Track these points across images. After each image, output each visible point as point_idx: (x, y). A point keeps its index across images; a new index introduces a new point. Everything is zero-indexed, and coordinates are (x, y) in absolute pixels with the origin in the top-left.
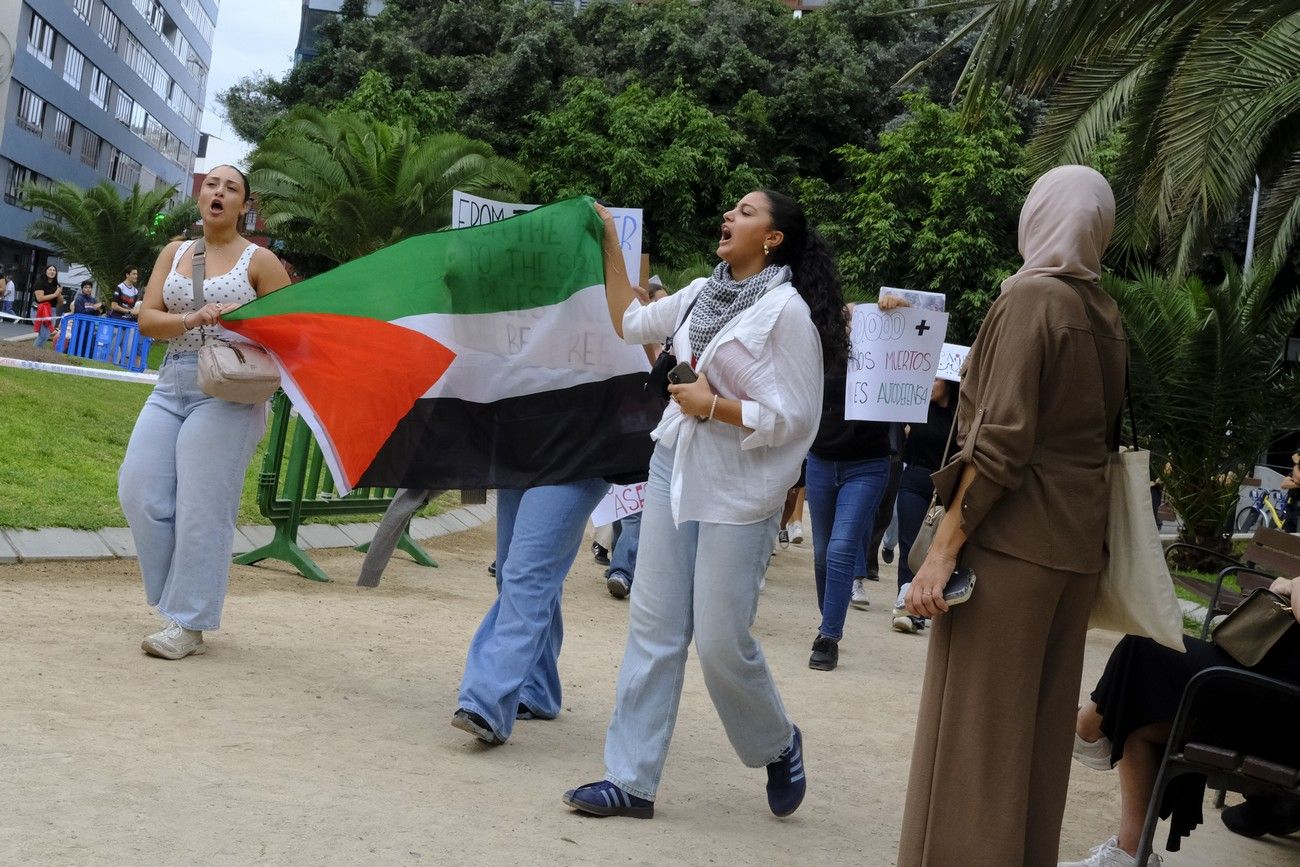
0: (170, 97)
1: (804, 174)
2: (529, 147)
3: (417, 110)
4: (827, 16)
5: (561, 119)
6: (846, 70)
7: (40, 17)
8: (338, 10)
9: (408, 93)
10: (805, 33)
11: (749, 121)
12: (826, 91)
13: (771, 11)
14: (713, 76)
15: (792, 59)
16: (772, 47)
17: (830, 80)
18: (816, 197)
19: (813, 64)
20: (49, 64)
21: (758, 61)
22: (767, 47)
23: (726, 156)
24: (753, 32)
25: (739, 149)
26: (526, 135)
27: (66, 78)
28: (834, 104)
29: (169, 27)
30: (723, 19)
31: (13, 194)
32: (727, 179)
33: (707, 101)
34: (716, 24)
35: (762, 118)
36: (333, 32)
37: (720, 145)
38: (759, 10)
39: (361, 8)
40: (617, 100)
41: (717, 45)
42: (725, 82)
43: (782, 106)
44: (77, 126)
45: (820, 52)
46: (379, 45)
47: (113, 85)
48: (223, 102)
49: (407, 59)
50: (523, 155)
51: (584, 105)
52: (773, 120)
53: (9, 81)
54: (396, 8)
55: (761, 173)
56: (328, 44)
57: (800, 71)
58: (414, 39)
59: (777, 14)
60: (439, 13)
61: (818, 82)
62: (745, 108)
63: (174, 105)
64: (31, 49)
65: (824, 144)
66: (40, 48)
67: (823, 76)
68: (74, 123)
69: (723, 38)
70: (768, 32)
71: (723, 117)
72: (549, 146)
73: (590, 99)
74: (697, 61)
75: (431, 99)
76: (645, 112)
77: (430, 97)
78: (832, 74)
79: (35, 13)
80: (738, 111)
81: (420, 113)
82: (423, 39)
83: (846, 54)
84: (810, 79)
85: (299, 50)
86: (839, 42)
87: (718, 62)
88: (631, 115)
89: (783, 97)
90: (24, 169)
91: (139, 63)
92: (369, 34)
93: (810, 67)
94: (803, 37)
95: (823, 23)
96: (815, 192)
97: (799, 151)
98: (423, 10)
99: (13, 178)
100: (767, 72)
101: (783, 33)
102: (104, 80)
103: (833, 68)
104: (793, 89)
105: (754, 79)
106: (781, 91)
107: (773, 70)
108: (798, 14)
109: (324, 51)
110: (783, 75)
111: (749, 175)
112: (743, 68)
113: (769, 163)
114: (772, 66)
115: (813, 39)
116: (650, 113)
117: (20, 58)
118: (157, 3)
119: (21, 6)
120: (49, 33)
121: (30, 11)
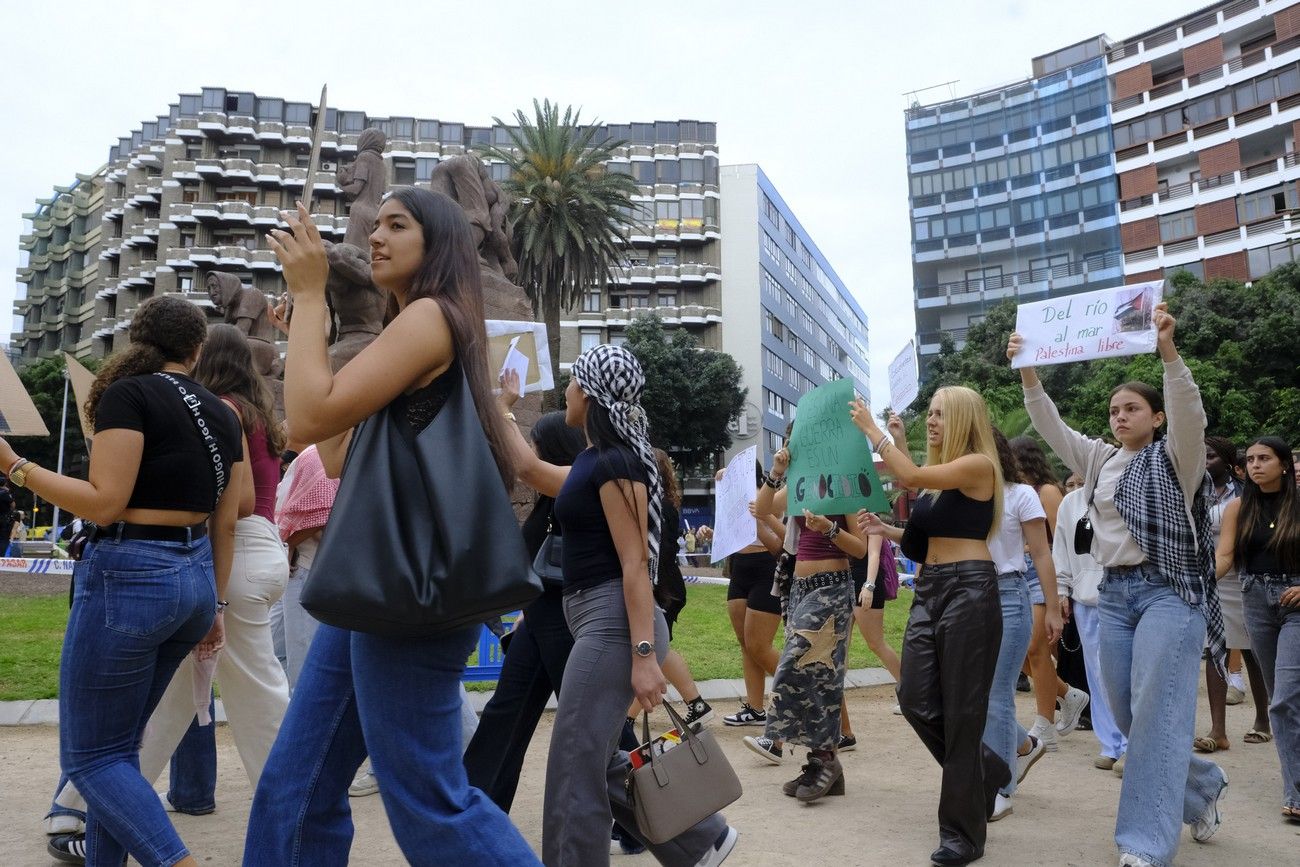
1: (1280, 387)
2: (1076, 407)
3: (998, 399)
4: (1271, 280)
5: (1094, 386)
6: (1295, 313)
7: (772, 392)
8: (938, 351)
9: (991, 391)
10: (1257, 295)
11: (1229, 361)
12: (1283, 329)
13: (1228, 287)
14: (1194, 339)
15: (1252, 314)
16: (1234, 310)
17: (1285, 322)
18: (1293, 400)
19: (1268, 315)
20: (782, 417)
21: (1226, 321)
22: (1231, 310)
23: (1217, 387)
24: (1218, 304)
25: (1226, 380)
26: (1073, 401)
28: (1292, 337)
30: (1193, 300)
32: (1222, 401)
33: (1193, 354)
34: (1189, 305)
35: (1238, 357)
36: (938, 365)
37: (1211, 380)
38: (1219, 288)
39: (951, 347)
40: (1130, 367)
41: (1193, 318)
42: (1204, 340)
43: (1252, 345)
45: (1272, 305)
46: (967, 367)
48: (881, 418)
49: (987, 370)
50: (1074, 413)
51: (1108, 374)
52: (1248, 356)
53: (762, 430)
54: (973, 343)
55: (1247, 393)
56: (936, 372)
57: (1260, 321)
58: (989, 358)
59: (1232, 288)
60: (1001, 340)
61: (1275, 325)
62: (1224, 354)
64: (770, 411)
65: (1291, 364)
66: (776, 409)
67: (1279, 320)
69: (1196, 312)
70: (1229, 301)
71: (1209, 362)
72: (1089, 405)
73: (1111, 370)
74: (1181, 331)
75: (1006, 391)
76: (1152, 370)
77: (1005, 390)
78: (1285, 317)
79: (769, 391)
80: (1219, 356)
81: (1001, 401)
82: (994, 357)
83: (1292, 302)
84: (1270, 325)
85: (920, 380)
86: (1286, 295)
87: (1197, 328)
88: (1141, 374)
89: (1250, 340)
92: (960, 361)
93: (1266, 316)
94: (1257, 298)
95: (1269, 286)
96: (1292, 397)
97: (1271, 373)
98: (990, 340)
100: (1235, 327)
101: (1241, 299)
103: (1284, 314)
104: (1257, 333)
105: (1228, 333)
106: (1248, 336)
107: (1239, 324)
108: (1249, 285)
109: (934, 377)
110: (1248, 326)
111: (1238, 395)
112: (1216, 328)
113: (1251, 385)
114: (1237, 322)
115: (1264, 298)
116: (1155, 369)
117: (766, 416)
118: (835, 371)
119: (761, 388)
120: (779, 400)
121: (767, 390)
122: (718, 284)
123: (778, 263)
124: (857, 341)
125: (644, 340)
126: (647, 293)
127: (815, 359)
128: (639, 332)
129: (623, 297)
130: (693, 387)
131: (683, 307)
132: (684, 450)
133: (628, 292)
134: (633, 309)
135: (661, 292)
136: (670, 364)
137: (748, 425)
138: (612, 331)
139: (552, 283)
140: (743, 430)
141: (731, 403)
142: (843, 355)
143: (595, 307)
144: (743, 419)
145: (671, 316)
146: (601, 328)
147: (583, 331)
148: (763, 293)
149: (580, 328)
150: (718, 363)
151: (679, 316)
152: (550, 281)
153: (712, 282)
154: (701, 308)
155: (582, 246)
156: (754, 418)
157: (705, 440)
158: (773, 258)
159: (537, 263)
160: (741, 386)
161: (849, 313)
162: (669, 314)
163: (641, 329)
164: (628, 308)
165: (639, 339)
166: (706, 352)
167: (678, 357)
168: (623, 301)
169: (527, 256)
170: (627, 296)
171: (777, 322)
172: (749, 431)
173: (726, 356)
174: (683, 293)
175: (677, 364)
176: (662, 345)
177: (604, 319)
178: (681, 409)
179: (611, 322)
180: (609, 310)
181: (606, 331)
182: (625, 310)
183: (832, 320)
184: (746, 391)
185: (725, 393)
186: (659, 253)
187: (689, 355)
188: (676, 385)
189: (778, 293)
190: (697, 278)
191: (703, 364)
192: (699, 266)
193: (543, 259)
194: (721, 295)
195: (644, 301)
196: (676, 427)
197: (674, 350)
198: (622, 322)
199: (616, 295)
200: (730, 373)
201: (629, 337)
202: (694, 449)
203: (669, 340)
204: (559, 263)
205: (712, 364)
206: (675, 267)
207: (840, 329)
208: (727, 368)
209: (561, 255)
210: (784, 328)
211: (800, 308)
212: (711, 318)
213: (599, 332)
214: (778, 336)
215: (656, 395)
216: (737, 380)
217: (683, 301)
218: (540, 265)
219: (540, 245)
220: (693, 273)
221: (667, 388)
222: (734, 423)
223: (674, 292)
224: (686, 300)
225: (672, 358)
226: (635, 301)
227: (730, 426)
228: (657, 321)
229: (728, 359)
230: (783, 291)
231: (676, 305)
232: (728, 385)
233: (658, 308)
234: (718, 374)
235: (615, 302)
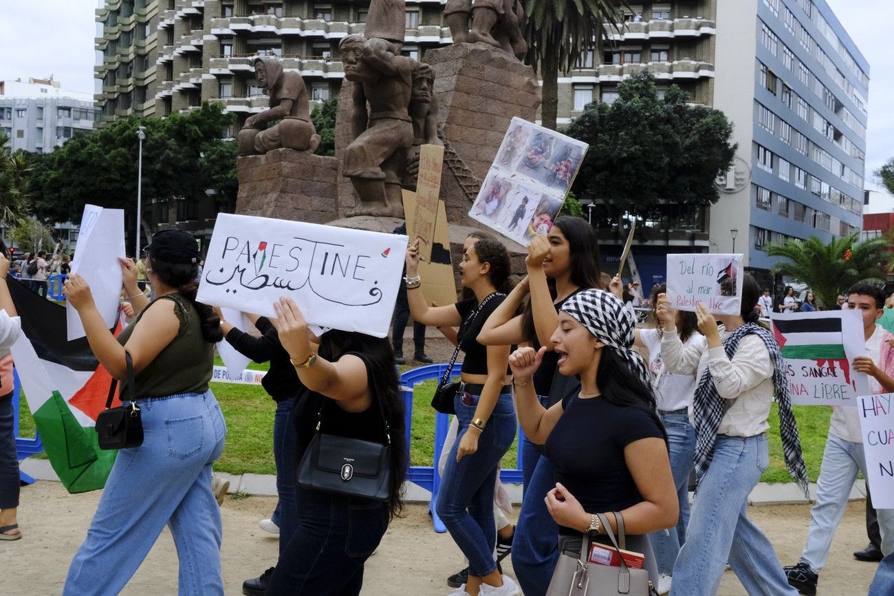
0: (843, 174)
7: (762, 147)
20: (770, 171)
27: (781, 176)
29: (838, 135)
31: (759, 244)
44: (790, 203)
47: (808, 175)
48: (878, 175)
53: (750, 185)
63: (846, 179)
64: (760, 165)
66: (765, 163)
68: (788, 200)
79: (759, 145)
90: (763, 230)
91: (821, 159)
99: (758, 235)
102: (802, 173)
117: (754, 171)
118: (829, 124)
119: (751, 143)
120: (768, 154)
121: (757, 145)
122: (712, 38)
123: (776, 14)
124: (855, 92)
125: (637, 98)
126: (640, 48)
127: (809, 112)
128: (631, 88)
129: (615, 53)
130: (683, 143)
131: (675, 62)
132: (671, 203)
133: (621, 48)
134: (625, 65)
135: (653, 47)
136: (659, 119)
137: (736, 179)
138: (605, 87)
139: (552, 46)
140: (730, 185)
141: (720, 158)
142: (839, 107)
143: (589, 64)
144: (731, 174)
145: (663, 71)
146: (594, 84)
147: (576, 88)
148: (759, 46)
149: (574, 84)
150: (709, 119)
151: (671, 72)
152: (549, 45)
153: (706, 37)
154: (693, 62)
155: (581, 11)
156: (742, 173)
157: (692, 195)
158: (771, 9)
159: (537, 28)
160: (731, 142)
161: (850, 62)
162: (661, 70)
163: (634, 86)
164: (621, 64)
165: (631, 96)
166: (698, 108)
167: (669, 114)
168: (616, 57)
169: (527, 22)
170: (620, 52)
171: (772, 76)
172: (736, 185)
173: (717, 112)
174: (676, 49)
175: (668, 120)
176: (654, 101)
177: (597, 75)
178: (669, 164)
179: (603, 78)
180: (602, 66)
181: (598, 87)
182: (618, 66)
183: (831, 70)
184: (735, 147)
185: (715, 149)
186: (653, 9)
187: (681, 111)
188: (666, 141)
189: (774, 46)
190: (692, 32)
191: (694, 120)
192: (694, 20)
193: (543, 24)
194: (714, 50)
195: (637, 57)
196: (664, 182)
197: (665, 106)
198: (615, 78)
199: (608, 52)
200: (721, 129)
201: (621, 94)
202: (681, 203)
203: (661, 96)
204: (558, 28)
205: (704, 121)
206: (669, 22)
207: (838, 80)
208: (717, 124)
209: (560, 20)
210: (778, 81)
211: (796, 60)
212: (703, 73)
213: (592, 88)
214: (771, 90)
215: (646, 151)
216: (727, 135)
217: (675, 57)
218: (540, 30)
219: (541, 11)
220: (687, 27)
221: (657, 144)
222: (722, 177)
223: (667, 47)
224: (678, 55)
225: (663, 115)
226: (628, 57)
227: (717, 181)
228: (650, 78)
229: (719, 115)
230: (779, 42)
231: (669, 59)
232: (719, 141)
233: (650, 64)
234: (708, 130)
235: (608, 59)
